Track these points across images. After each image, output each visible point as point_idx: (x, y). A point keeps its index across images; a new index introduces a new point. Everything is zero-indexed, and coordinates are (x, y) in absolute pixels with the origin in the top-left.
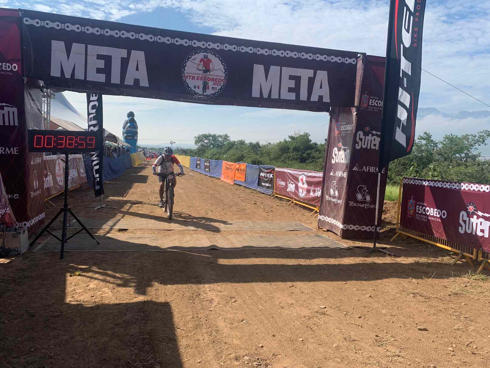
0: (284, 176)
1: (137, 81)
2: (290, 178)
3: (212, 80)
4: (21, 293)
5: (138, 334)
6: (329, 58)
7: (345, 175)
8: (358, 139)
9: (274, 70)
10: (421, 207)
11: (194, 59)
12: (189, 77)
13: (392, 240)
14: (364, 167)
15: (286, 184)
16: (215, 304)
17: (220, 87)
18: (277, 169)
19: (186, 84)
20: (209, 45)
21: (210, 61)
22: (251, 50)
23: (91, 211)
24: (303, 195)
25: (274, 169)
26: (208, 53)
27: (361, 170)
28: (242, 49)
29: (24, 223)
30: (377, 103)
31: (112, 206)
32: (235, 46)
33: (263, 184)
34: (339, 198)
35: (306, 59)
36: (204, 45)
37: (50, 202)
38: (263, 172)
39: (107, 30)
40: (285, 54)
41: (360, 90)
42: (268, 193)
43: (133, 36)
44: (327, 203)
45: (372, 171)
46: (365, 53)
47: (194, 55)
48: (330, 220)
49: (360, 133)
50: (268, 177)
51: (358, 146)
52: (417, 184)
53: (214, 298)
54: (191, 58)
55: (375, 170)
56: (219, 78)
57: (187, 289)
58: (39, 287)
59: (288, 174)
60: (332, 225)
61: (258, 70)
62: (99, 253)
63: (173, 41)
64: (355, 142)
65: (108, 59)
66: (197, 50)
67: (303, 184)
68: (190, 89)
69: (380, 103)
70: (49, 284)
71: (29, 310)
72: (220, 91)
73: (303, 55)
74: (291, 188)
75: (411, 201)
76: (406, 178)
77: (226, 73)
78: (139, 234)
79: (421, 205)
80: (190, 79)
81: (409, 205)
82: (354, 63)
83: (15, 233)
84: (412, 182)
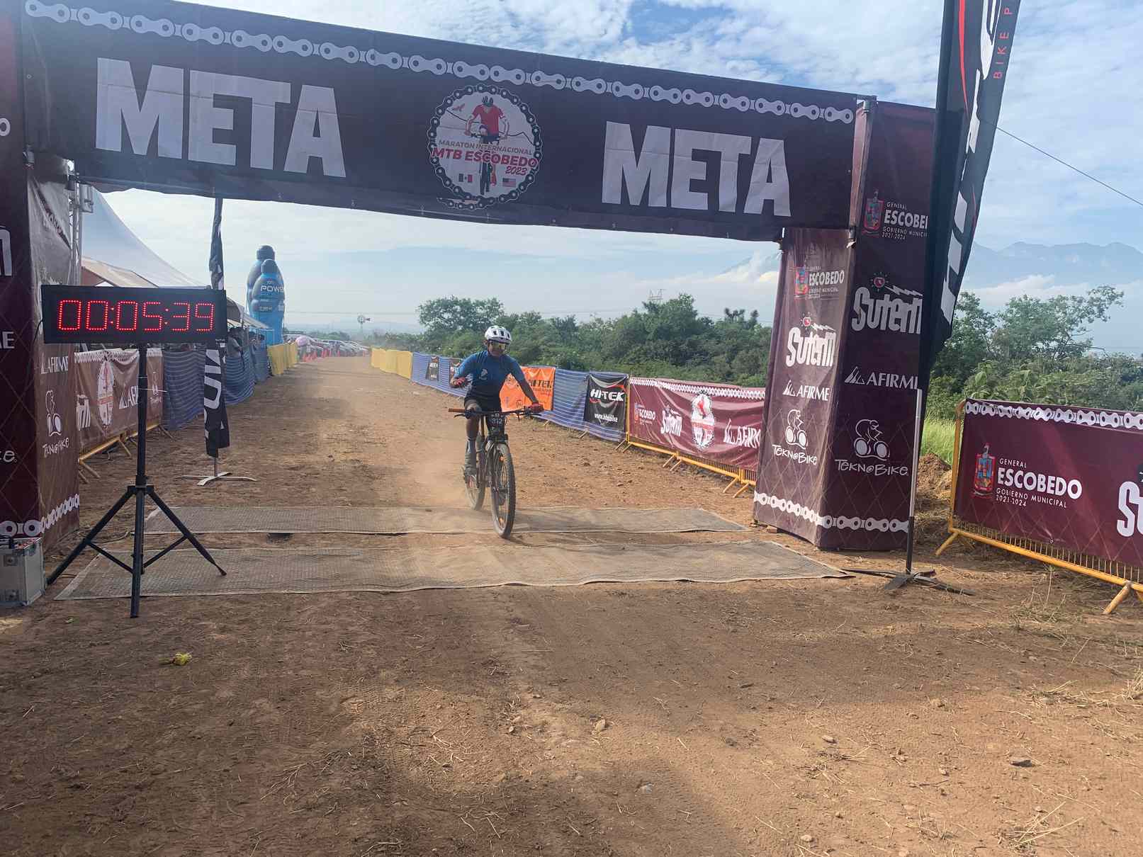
0: (652, 399)
1: (315, 163)
2: (667, 402)
3: (505, 160)
4: (37, 720)
5: (373, 836)
6: (788, 109)
7: (826, 395)
8: (857, 307)
9: (656, 135)
10: (1011, 471)
11: (460, 108)
12: (446, 153)
13: (938, 552)
14: (873, 375)
15: (659, 416)
16: (555, 736)
17: (523, 179)
18: (633, 381)
19: (440, 171)
20: (496, 74)
21: (497, 113)
22: (599, 86)
23: (193, 488)
24: (706, 442)
25: (626, 380)
26: (494, 93)
27: (866, 381)
28: (578, 84)
29: (29, 523)
30: (903, 220)
31: (243, 475)
32: (562, 78)
33: (597, 416)
34: (810, 451)
35: (733, 109)
36: (482, 72)
37: (89, 468)
38: (597, 387)
39: (237, 33)
40: (682, 96)
41: (863, 186)
42: (611, 439)
43: (305, 48)
44: (777, 463)
45: (891, 386)
46: (875, 98)
47: (460, 97)
48: (783, 505)
49: (863, 291)
50: (610, 398)
51: (858, 323)
52: (1001, 415)
53: (550, 719)
54: (451, 105)
55: (898, 382)
56: (521, 155)
57: (474, 697)
58: (84, 699)
59: (664, 393)
60: (788, 518)
61: (618, 135)
62: (228, 598)
63: (407, 63)
64: (850, 314)
65: (241, 108)
66: (467, 86)
67: (704, 416)
68: (448, 183)
69: (909, 218)
70: (112, 690)
71: (66, 770)
72: (522, 187)
73: (725, 101)
74: (673, 425)
75: (984, 456)
76: (973, 402)
77: (538, 144)
78: (320, 547)
79: (1011, 467)
80: (448, 156)
81: (980, 466)
82: (848, 121)
83: (10, 551)
84: (989, 411)
